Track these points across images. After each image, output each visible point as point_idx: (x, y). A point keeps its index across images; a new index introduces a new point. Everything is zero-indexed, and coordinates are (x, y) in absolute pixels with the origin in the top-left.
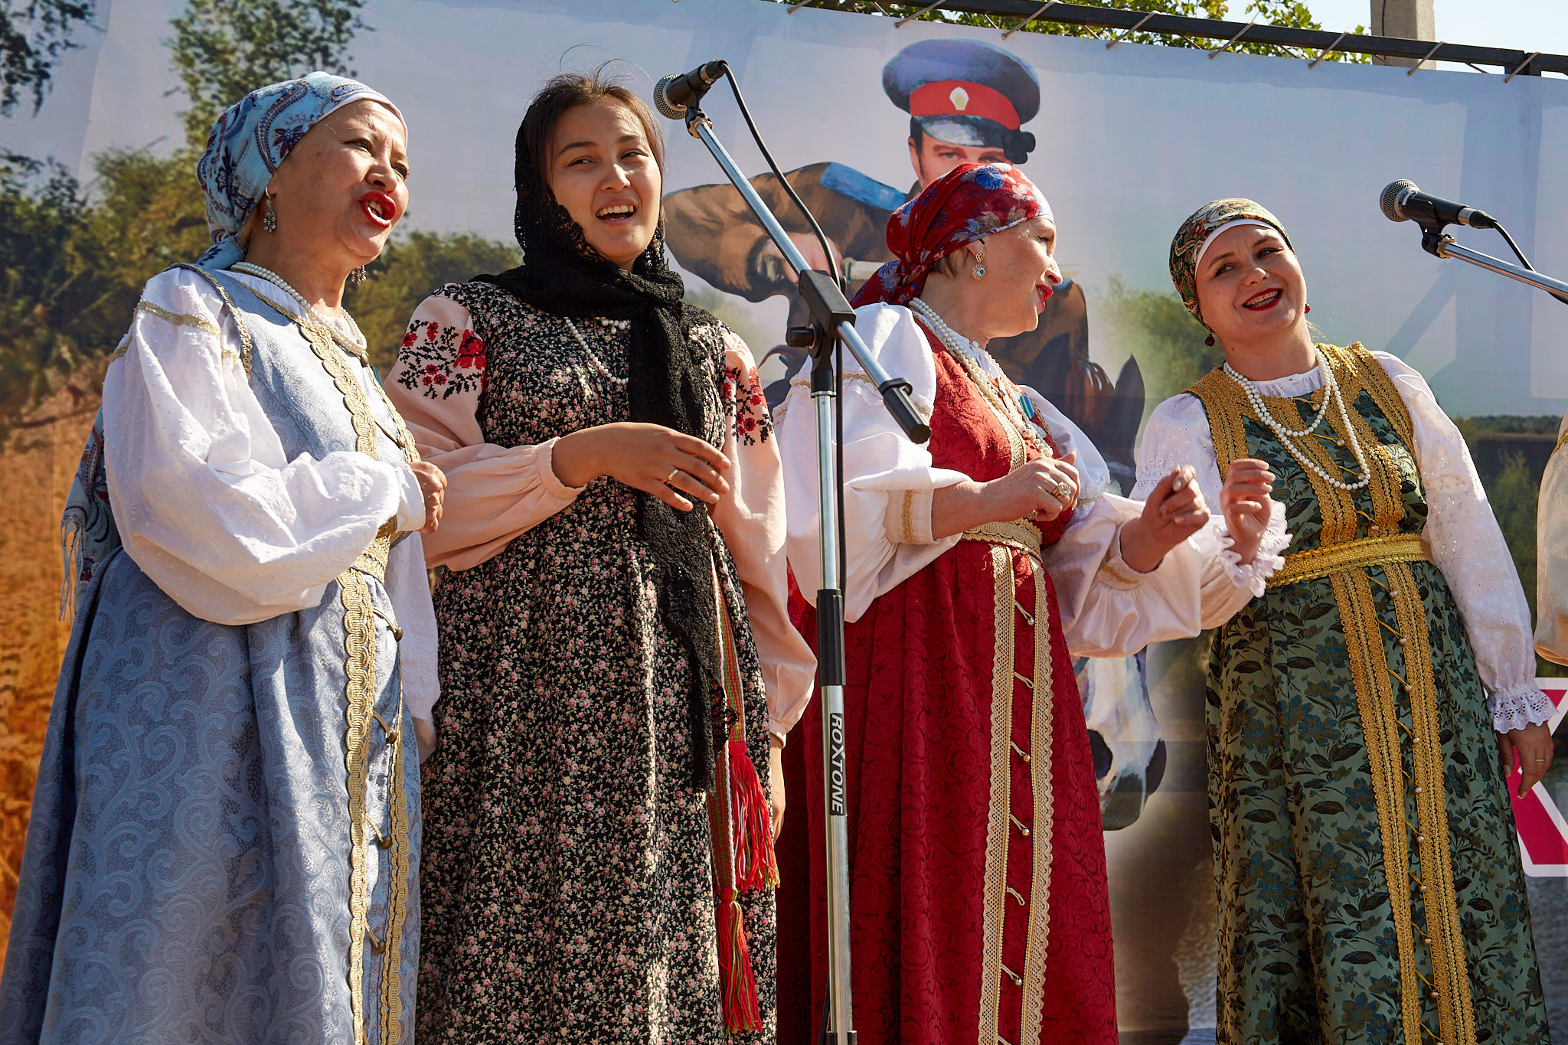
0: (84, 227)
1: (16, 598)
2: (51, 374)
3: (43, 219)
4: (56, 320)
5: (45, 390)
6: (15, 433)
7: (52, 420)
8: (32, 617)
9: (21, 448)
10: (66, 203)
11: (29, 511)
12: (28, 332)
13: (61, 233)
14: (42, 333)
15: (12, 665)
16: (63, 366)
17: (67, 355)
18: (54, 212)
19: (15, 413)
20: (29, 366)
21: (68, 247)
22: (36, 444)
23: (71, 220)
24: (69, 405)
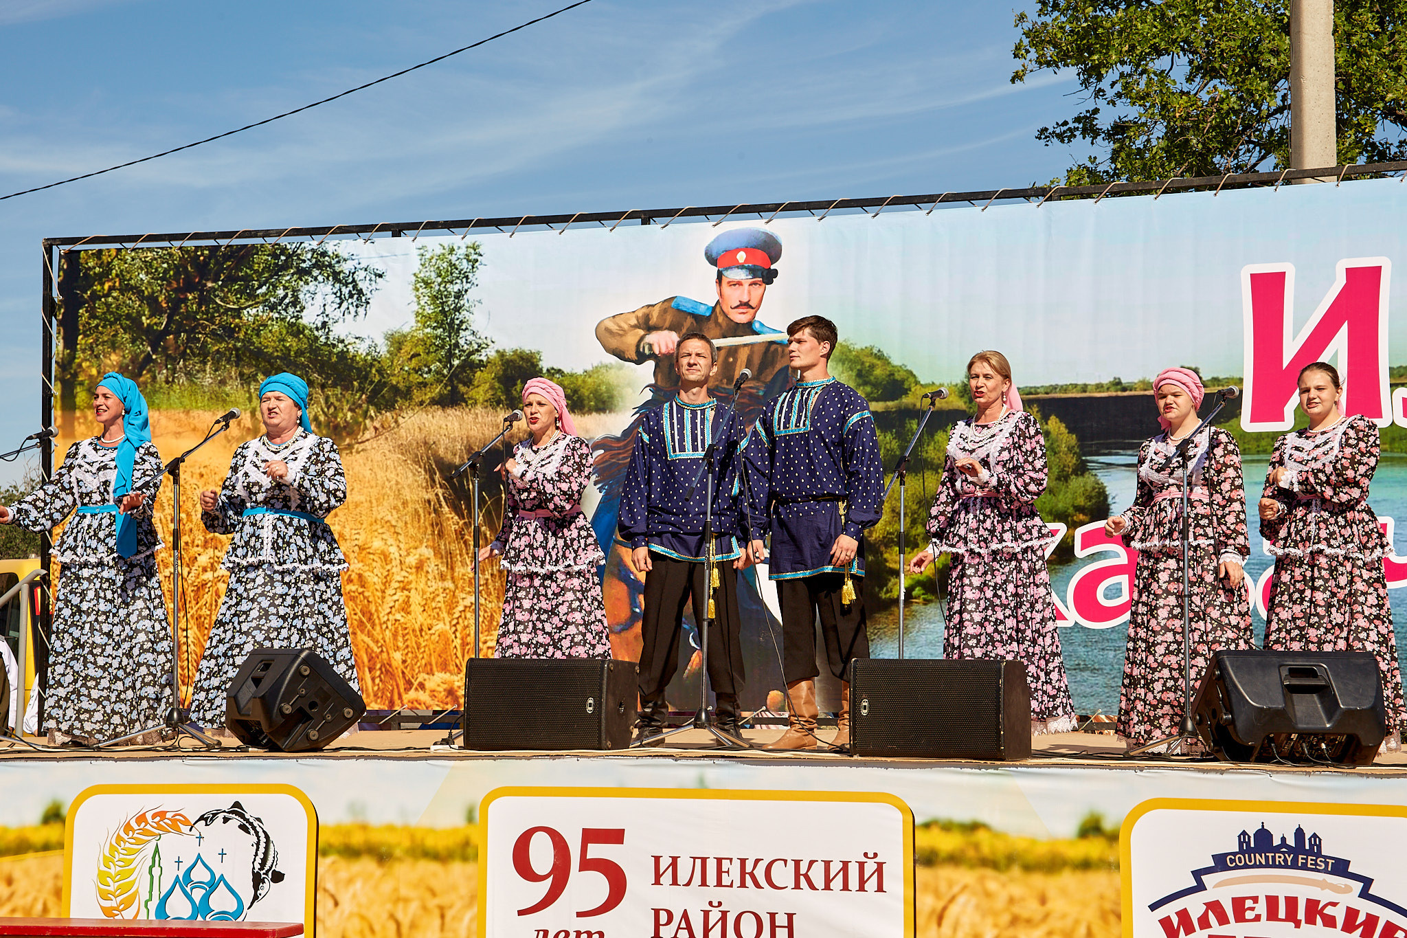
0: (379, 362)
1: (358, 510)
2: (368, 422)
3: (366, 360)
4: (370, 401)
5: (366, 428)
6: (356, 446)
7: (368, 440)
8: (363, 517)
9: (358, 452)
10: (373, 353)
11: (361, 476)
12: (360, 406)
13: (372, 365)
14: (365, 406)
15: (357, 536)
16: (371, 418)
17: (373, 414)
18: (369, 358)
19: (356, 439)
20: (361, 420)
21: (374, 371)
22: (363, 450)
23: (375, 360)
24: (373, 434)
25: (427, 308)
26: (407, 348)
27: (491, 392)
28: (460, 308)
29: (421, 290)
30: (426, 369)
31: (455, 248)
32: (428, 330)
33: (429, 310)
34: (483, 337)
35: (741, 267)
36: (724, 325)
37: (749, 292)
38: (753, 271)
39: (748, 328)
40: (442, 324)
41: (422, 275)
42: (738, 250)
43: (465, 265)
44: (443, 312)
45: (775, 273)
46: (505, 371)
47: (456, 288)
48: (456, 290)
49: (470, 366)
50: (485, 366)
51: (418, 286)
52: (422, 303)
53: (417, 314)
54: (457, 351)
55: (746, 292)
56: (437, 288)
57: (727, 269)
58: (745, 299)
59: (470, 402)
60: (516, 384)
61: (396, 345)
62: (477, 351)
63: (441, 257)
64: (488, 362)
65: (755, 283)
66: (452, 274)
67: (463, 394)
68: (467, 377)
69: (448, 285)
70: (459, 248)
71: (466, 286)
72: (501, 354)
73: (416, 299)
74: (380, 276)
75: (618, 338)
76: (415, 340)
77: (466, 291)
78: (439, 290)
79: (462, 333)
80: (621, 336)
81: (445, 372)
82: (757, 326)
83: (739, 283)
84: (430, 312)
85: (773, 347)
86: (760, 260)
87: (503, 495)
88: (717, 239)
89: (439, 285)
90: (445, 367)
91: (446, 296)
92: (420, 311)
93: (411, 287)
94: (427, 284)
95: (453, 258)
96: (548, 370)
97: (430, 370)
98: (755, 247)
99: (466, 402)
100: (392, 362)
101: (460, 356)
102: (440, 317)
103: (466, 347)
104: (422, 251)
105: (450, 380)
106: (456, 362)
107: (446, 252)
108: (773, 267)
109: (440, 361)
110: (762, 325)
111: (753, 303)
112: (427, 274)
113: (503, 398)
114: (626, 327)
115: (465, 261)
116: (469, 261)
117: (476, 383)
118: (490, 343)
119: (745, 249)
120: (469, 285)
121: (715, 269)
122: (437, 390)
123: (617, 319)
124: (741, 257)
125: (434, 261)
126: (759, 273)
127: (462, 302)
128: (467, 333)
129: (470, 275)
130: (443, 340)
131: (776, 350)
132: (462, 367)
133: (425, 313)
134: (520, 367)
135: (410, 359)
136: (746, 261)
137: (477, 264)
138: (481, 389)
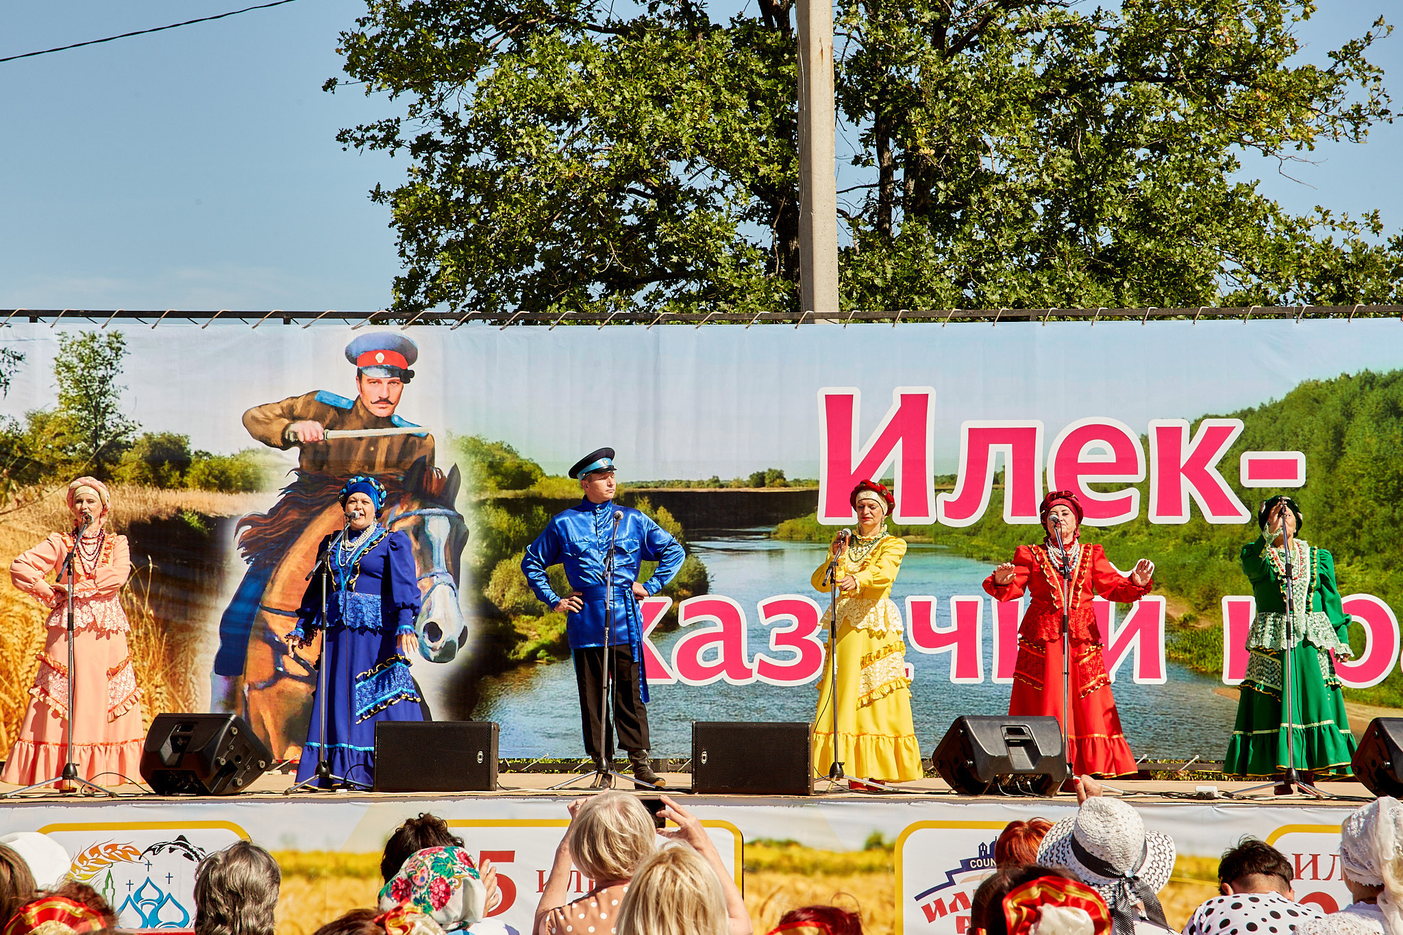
0: (21, 439)
2: (9, 494)
3: (7, 437)
4: (12, 475)
5: (7, 501)
7: (10, 511)
10: (15, 431)
13: (13, 442)
14: (6, 480)
16: (13, 491)
17: (15, 488)
18: (10, 435)
21: (15, 447)
23: (17, 437)
24: (16, 506)
25: (70, 391)
26: (50, 427)
27: (138, 471)
28: (106, 392)
29: (63, 374)
30: (71, 448)
31: (97, 335)
32: (73, 412)
33: (73, 393)
34: (130, 420)
35: (380, 366)
36: (365, 417)
37: (388, 390)
38: (392, 371)
39: (388, 422)
40: (87, 406)
41: (63, 359)
42: (377, 351)
43: (108, 352)
44: (87, 395)
45: (412, 374)
46: (152, 452)
47: (101, 373)
48: (100, 376)
49: (116, 445)
50: (131, 447)
51: (60, 369)
52: (65, 386)
53: (61, 396)
54: (103, 432)
55: (385, 389)
56: (80, 372)
57: (366, 368)
58: (385, 396)
59: (116, 479)
60: (163, 465)
61: (38, 424)
62: (124, 433)
63: (82, 344)
64: (135, 443)
65: (393, 382)
66: (95, 360)
67: (109, 472)
68: (114, 456)
69: (91, 371)
70: (100, 336)
71: (111, 372)
72: (149, 437)
73: (58, 383)
74: (19, 359)
75: (264, 426)
76: (58, 420)
77: (111, 377)
78: (82, 375)
79: (108, 416)
80: (267, 424)
81: (91, 450)
82: (395, 420)
83: (379, 381)
84: (74, 395)
85: (411, 439)
86: (398, 361)
87: (151, 565)
88: (356, 340)
89: (83, 370)
90: (91, 446)
91: (90, 381)
92: (64, 394)
93: (53, 370)
94: (69, 368)
95: (96, 346)
96: (196, 453)
97: (75, 449)
98: (393, 350)
99: (113, 479)
100: (35, 440)
101: (107, 437)
102: (85, 400)
103: (112, 429)
104: (62, 337)
105: (96, 458)
106: (102, 443)
107: (87, 339)
108: (409, 368)
109: (85, 441)
110: (400, 419)
111: (392, 399)
112: (69, 359)
113: (150, 476)
114: (271, 416)
115: (108, 349)
116: (112, 349)
117: (122, 462)
118: (137, 426)
119: (383, 351)
120: (113, 372)
121: (356, 367)
122: (83, 468)
123: (263, 409)
124: (380, 357)
125: (75, 347)
126: (397, 373)
127: (107, 387)
128: (113, 416)
129: (115, 362)
130: (88, 421)
131: (415, 442)
132: (109, 446)
133: (69, 396)
134: (168, 449)
135: (54, 438)
136: (384, 361)
137: (120, 352)
138: (128, 469)
